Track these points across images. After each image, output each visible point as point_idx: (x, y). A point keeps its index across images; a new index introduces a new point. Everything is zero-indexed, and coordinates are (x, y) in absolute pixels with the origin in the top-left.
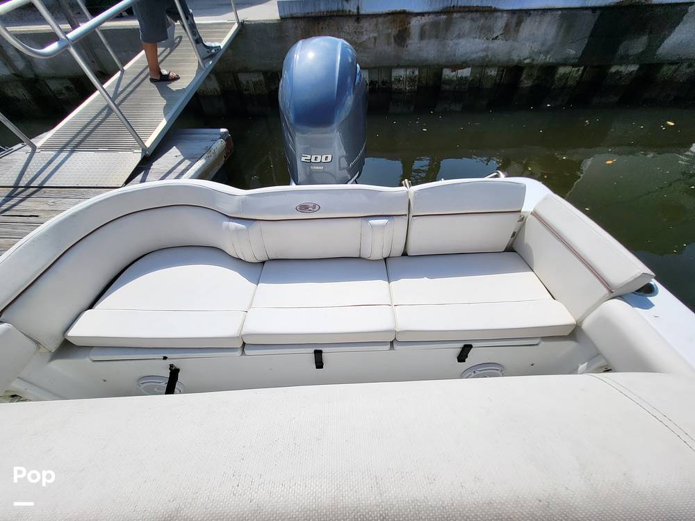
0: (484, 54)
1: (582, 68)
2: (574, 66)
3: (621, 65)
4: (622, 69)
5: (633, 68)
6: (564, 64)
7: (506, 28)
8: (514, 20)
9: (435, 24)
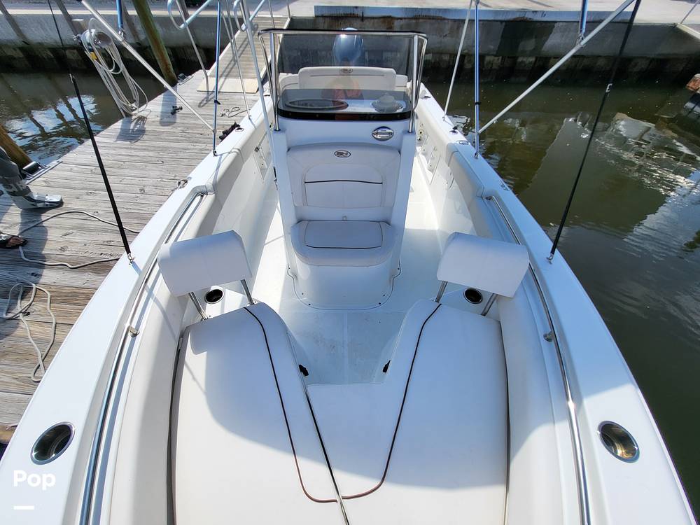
0: (439, 45)
1: (501, 58)
2: (496, 56)
3: (524, 57)
4: (525, 60)
5: (532, 59)
6: (488, 55)
7: (451, 30)
8: (456, 25)
9: (409, 25)
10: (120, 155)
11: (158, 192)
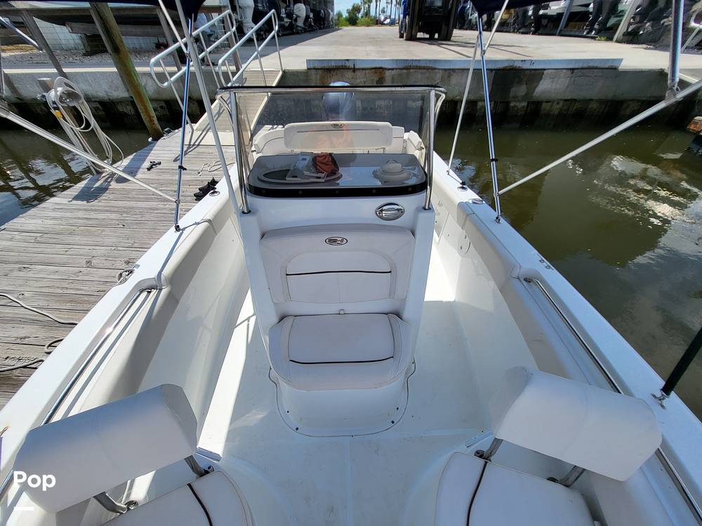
3: (516, 101)
6: (481, 100)
7: (442, 79)
8: (447, 74)
9: (400, 75)
10: (75, 218)
11: (108, 264)
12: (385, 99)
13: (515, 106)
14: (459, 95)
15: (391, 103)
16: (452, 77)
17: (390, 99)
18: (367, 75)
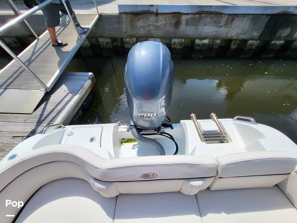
0: (216, 33)
4: (277, 42)
5: (282, 42)
6: (251, 40)
7: (227, 23)
8: (230, 19)
9: (193, 19)
12: (178, 38)
13: (275, 43)
14: (236, 36)
15: (183, 41)
16: (234, 21)
17: (183, 38)
18: (167, 19)
